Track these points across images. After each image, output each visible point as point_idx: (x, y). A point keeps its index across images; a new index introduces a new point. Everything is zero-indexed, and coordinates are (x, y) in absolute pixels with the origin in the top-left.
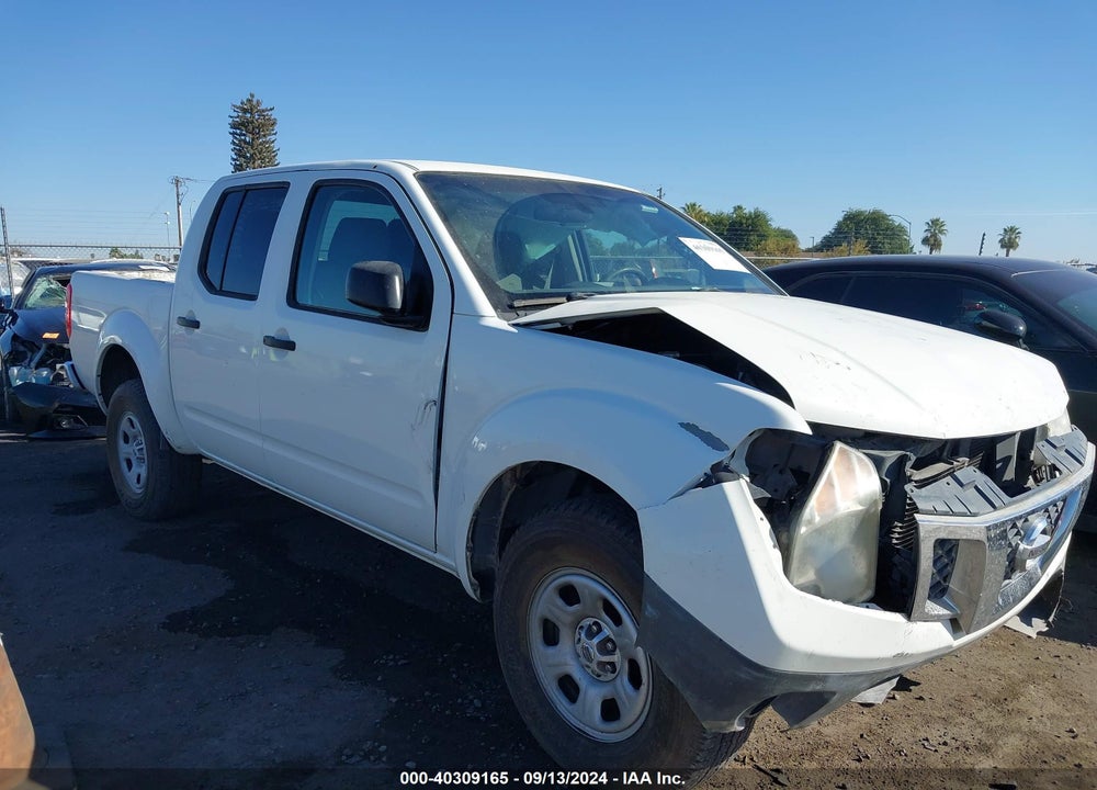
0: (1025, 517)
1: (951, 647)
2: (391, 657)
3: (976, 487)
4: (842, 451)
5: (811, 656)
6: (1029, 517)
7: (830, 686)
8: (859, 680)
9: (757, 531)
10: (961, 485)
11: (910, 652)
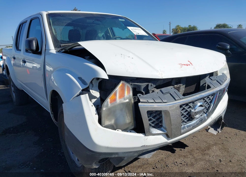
0: (193, 102)
1: (167, 142)
2: (49, 139)
3: (170, 94)
4: (123, 84)
5: (108, 148)
6: (195, 102)
7: (121, 155)
8: (132, 153)
9: (90, 110)
10: (163, 93)
11: (148, 145)
